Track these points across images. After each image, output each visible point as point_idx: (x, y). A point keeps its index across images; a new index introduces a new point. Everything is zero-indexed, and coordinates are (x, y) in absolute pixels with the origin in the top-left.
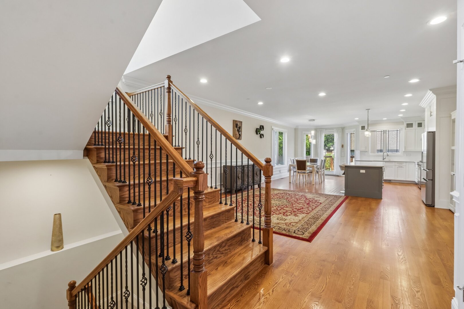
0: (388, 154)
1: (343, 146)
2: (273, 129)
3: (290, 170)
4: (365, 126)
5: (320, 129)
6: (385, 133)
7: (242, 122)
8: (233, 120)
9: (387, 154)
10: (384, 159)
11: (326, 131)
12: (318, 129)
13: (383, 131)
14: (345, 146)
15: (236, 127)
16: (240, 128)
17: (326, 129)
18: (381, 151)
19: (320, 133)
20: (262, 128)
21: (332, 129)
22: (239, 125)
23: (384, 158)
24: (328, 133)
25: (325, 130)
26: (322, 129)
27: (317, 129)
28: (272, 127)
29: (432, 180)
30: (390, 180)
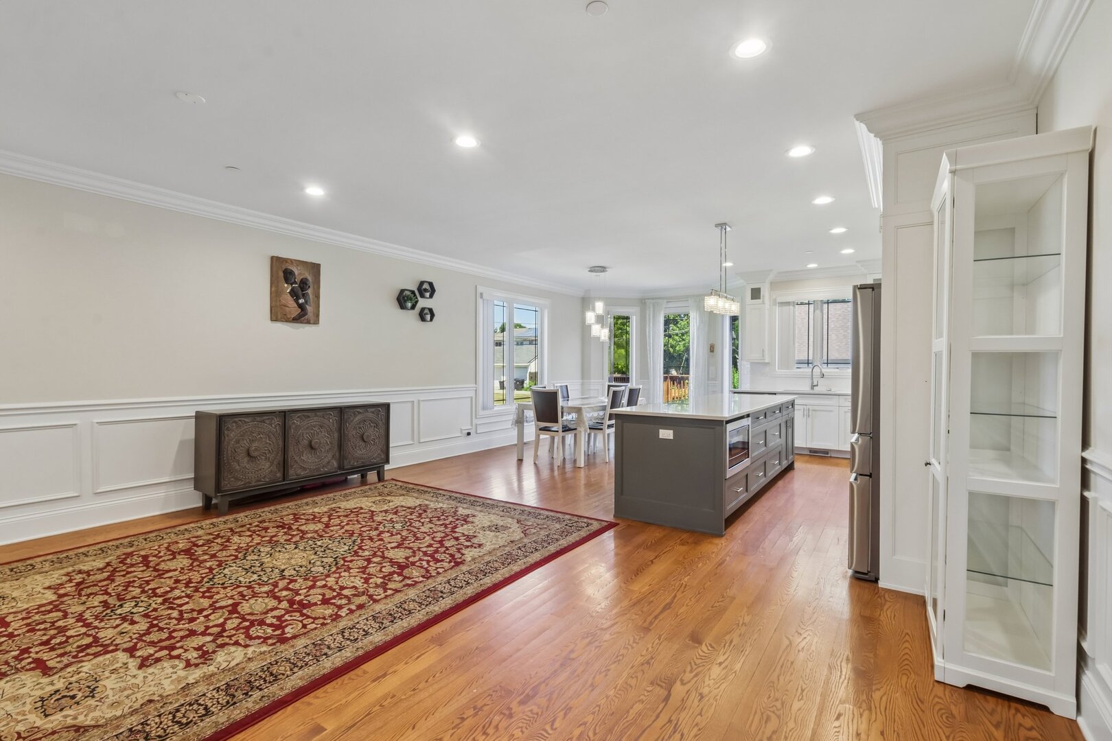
0: (823, 370)
1: (712, 349)
2: (481, 294)
3: (520, 421)
4: (760, 288)
5: (653, 299)
6: (818, 309)
7: (319, 265)
8: (272, 258)
9: (821, 372)
10: (813, 387)
11: (671, 305)
12: (648, 299)
13: (814, 301)
14: (718, 349)
15: (287, 280)
16: (304, 284)
17: (669, 300)
18: (808, 363)
19: (654, 311)
20: (427, 289)
21: (685, 298)
22: (300, 274)
23: (815, 383)
24: (673, 309)
25: (666, 301)
26: (658, 298)
27: (645, 299)
28: (480, 289)
29: (870, 476)
30: (826, 452)
